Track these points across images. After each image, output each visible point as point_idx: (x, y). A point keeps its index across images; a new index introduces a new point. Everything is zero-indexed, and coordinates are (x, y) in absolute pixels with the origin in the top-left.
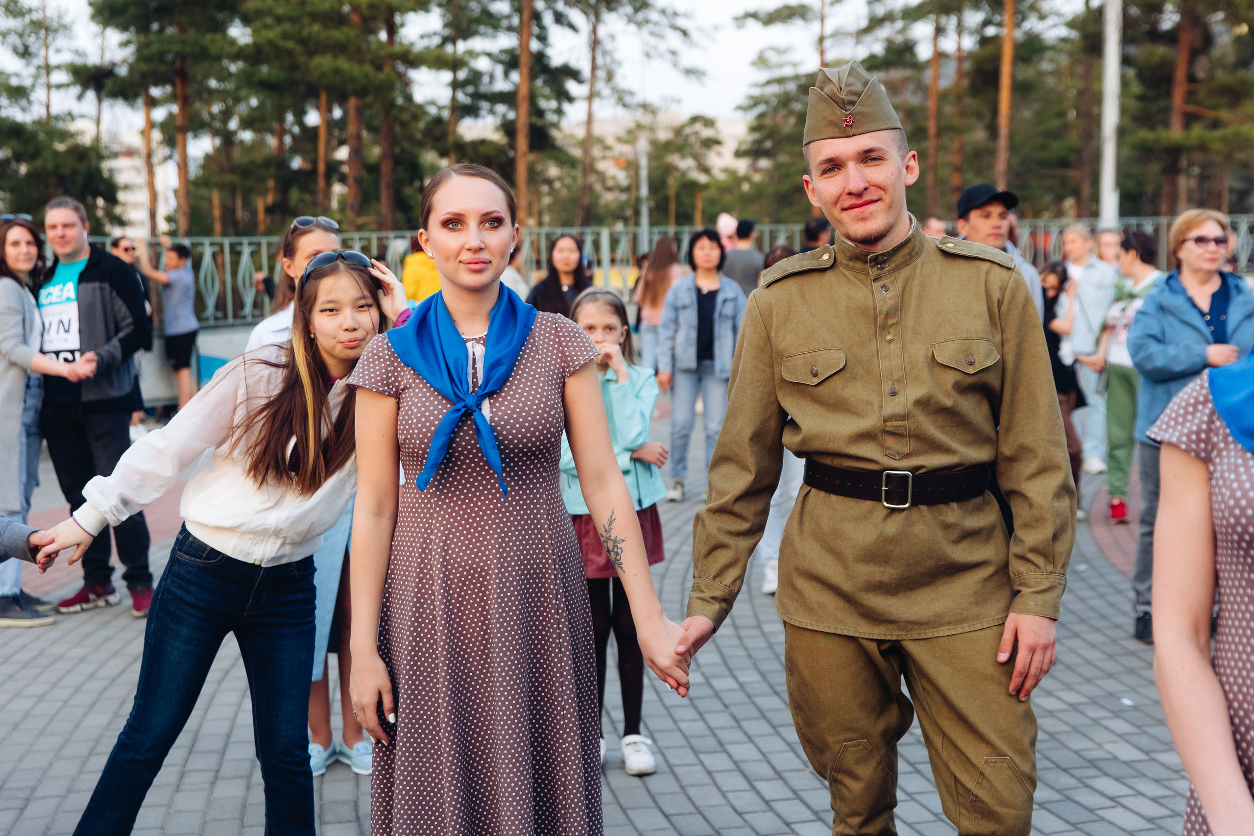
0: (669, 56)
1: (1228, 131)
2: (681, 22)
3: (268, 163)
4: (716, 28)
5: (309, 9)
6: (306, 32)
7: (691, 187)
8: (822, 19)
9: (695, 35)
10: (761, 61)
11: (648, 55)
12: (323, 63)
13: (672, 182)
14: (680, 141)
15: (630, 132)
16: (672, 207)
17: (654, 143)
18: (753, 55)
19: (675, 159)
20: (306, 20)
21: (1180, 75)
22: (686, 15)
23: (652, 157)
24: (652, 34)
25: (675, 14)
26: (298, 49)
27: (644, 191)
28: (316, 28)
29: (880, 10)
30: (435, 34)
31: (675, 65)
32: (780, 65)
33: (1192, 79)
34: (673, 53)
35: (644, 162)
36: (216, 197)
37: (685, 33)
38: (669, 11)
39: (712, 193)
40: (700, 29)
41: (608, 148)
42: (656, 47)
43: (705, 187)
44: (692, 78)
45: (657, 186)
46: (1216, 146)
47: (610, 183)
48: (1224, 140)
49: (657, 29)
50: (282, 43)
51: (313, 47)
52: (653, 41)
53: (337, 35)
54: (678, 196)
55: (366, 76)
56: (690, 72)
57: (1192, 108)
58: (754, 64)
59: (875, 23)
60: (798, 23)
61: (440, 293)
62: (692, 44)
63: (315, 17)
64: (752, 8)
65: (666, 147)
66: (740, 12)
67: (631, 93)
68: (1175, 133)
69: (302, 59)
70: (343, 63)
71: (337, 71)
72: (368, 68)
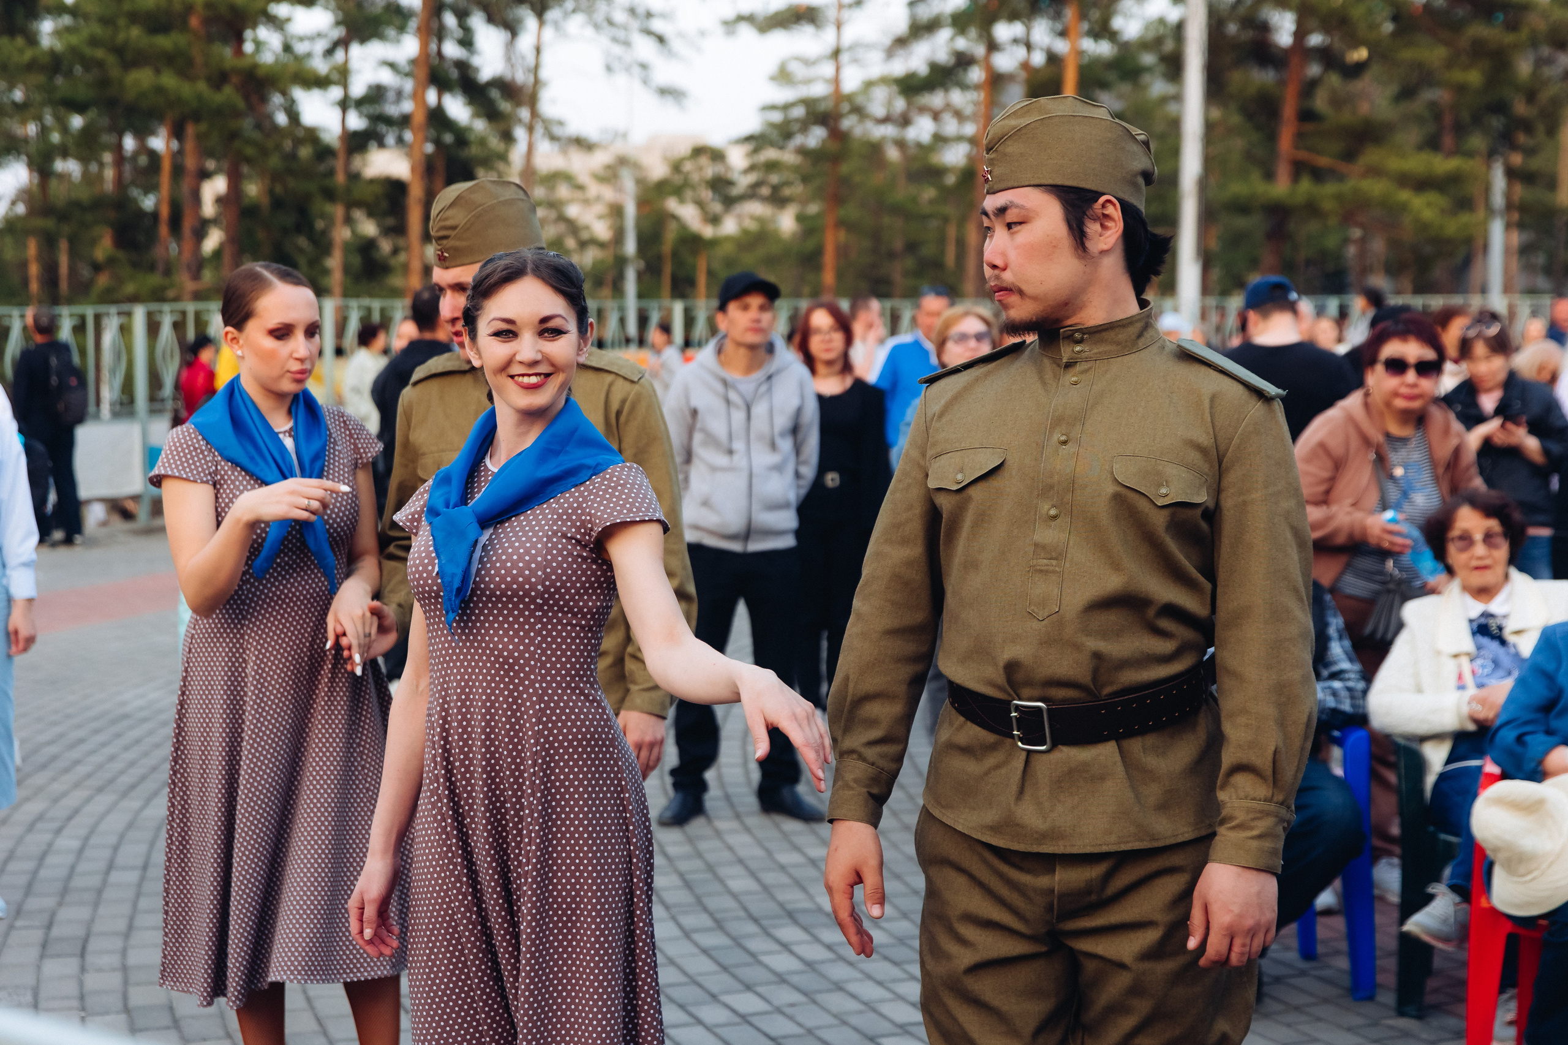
0: (637, 70)
1: (1347, 187)
2: (657, 25)
3: (98, 204)
4: (702, 33)
5: (127, 7)
6: (121, 37)
7: (692, 242)
8: (839, 26)
9: (675, 44)
10: (783, 76)
11: (609, 69)
12: (142, 78)
13: (671, 234)
14: (678, 179)
15: (608, 167)
16: (668, 269)
17: (640, 182)
18: (772, 67)
19: (672, 204)
20: (122, 22)
21: (1289, 110)
22: (664, 16)
23: (642, 203)
24: (615, 40)
25: (649, 15)
26: (111, 60)
27: (630, 247)
28: (135, 32)
29: (925, 13)
30: (319, 35)
31: (645, 82)
32: (808, 81)
33: (1307, 116)
34: (644, 66)
35: (631, 210)
36: (32, 248)
37: (661, 39)
38: (641, 10)
39: (728, 249)
40: (681, 35)
41: (580, 188)
42: (620, 59)
43: (714, 243)
44: (669, 101)
45: (649, 239)
46: (1328, 205)
47: (585, 236)
48: (1339, 197)
49: (621, 34)
50: (89, 51)
51: (130, 58)
52: (617, 50)
53: (164, 42)
54: (675, 254)
55: (200, 97)
56: (665, 92)
57: (1303, 155)
58: (773, 78)
59: (920, 29)
60: (808, 30)
61: (238, 377)
62: (671, 54)
63: (134, 17)
64: (745, 8)
65: (663, 188)
66: (730, 14)
67: (561, 123)
68: (1281, 188)
69: (115, 72)
70: (169, 80)
71: (159, 90)
72: (202, 86)
